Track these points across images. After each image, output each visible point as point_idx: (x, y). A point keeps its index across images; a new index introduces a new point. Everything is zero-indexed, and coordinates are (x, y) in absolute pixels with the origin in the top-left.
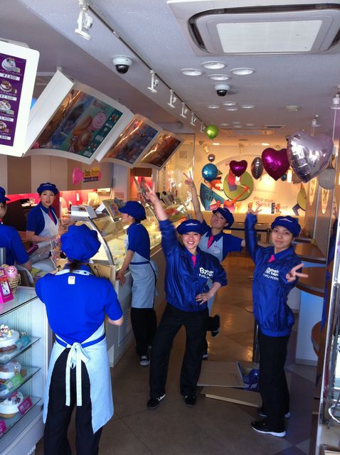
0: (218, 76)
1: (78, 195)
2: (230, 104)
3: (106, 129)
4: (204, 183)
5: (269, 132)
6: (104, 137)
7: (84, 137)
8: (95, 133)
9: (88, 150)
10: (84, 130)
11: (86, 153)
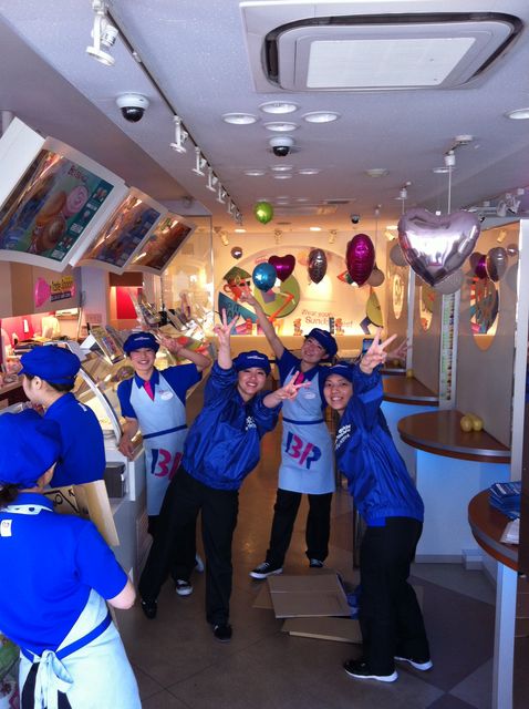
0: (279, 125)
1: (26, 321)
2: (283, 169)
3: (87, 213)
4: (224, 293)
5: (327, 211)
6: (84, 226)
7: (53, 227)
8: (71, 220)
9: (58, 248)
10: (52, 215)
11: (56, 253)
